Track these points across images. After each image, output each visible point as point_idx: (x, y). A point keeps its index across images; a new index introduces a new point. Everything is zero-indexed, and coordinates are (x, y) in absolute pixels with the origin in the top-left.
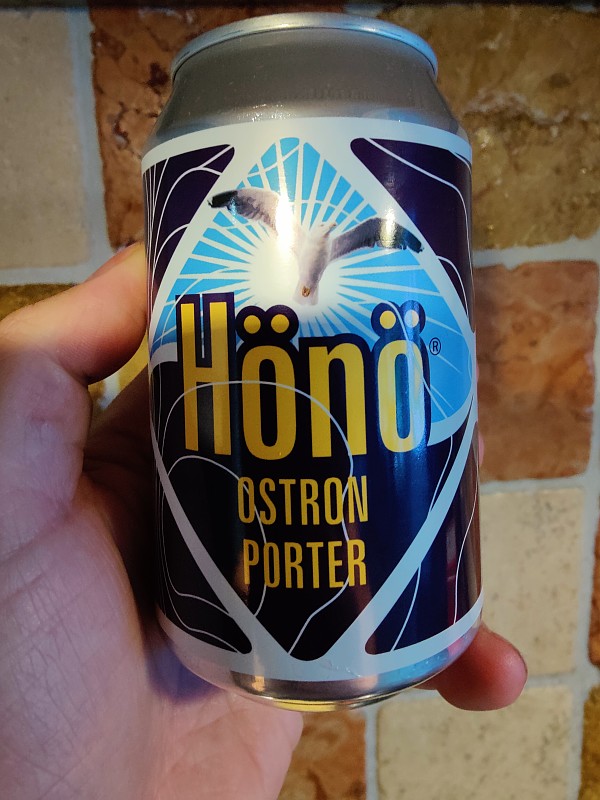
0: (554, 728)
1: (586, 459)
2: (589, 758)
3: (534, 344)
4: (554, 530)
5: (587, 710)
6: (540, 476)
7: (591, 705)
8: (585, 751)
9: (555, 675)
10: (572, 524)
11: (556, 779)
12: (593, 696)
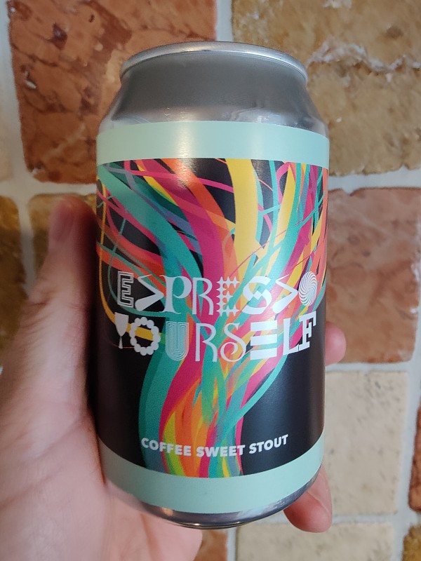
0: (378, 553)
1: (411, 349)
3: (367, 254)
4: (382, 403)
5: (406, 542)
7: (409, 539)
10: (397, 400)
12: (412, 532)
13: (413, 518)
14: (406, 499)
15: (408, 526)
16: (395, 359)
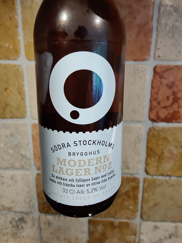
0: (138, 138)
1: (149, 55)
2: (148, 149)
3: (135, 18)
4: (139, 77)
5: (148, 133)
6: (135, 60)
7: (149, 132)
8: (147, 146)
9: (139, 122)
10: (145, 75)
11: (139, 154)
12: (150, 130)
13: (150, 124)
14: (148, 116)
15: (149, 127)
16: (143, 60)
